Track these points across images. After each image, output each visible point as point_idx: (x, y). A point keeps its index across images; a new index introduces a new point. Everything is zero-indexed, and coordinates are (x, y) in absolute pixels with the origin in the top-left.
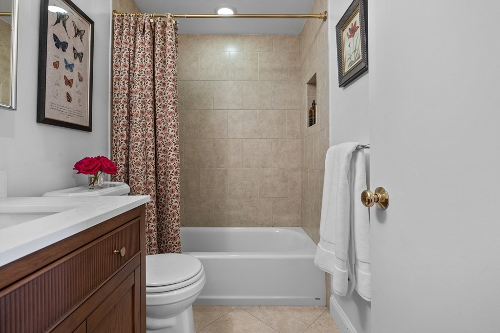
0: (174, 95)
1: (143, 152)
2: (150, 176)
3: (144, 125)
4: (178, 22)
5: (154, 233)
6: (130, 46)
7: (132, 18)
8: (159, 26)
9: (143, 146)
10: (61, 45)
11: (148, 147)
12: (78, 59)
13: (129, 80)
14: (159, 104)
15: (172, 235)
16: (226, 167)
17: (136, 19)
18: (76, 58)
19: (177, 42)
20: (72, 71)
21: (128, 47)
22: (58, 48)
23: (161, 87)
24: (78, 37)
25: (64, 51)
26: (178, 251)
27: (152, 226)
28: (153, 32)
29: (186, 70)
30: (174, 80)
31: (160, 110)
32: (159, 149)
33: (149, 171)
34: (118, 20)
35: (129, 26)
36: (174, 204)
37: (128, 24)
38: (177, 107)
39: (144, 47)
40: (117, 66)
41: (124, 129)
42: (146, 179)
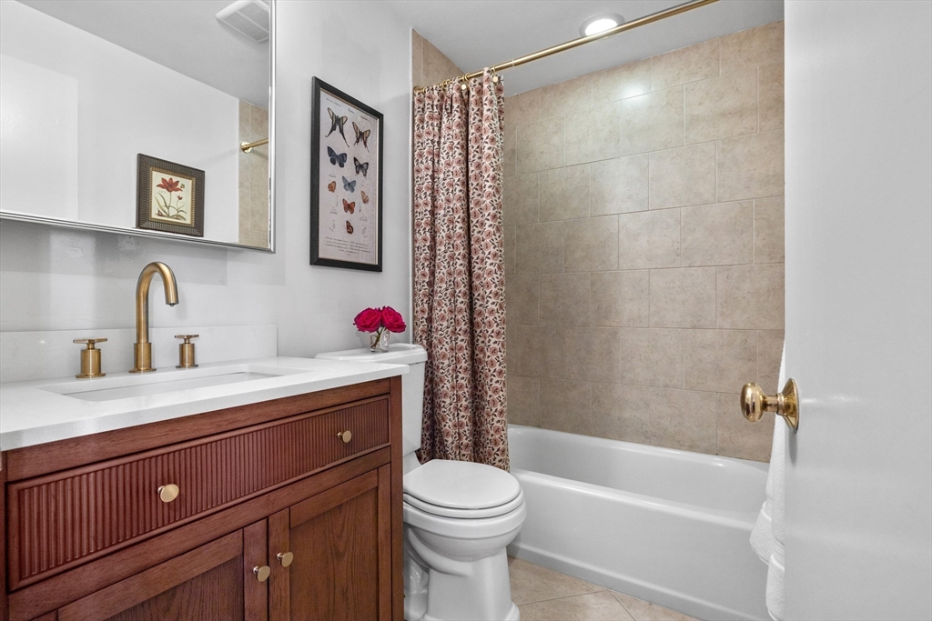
0: (495, 203)
1: (450, 300)
2: (460, 338)
3: (452, 257)
4: (502, 78)
5: (466, 428)
6: (434, 136)
7: (436, 92)
8: (473, 93)
9: (450, 290)
10: (338, 159)
11: (458, 291)
12: (361, 173)
13: (433, 188)
14: (475, 221)
15: (492, 435)
16: (614, 324)
17: (442, 92)
18: (358, 172)
19: (501, 112)
20: (353, 190)
21: (431, 138)
22: (334, 163)
23: (477, 193)
24: (361, 143)
25: (342, 166)
26: (501, 464)
27: (463, 416)
28: (465, 105)
29: (542, 153)
30: (494, 178)
31: (477, 230)
32: (476, 294)
33: (458, 328)
34: (419, 101)
35: (432, 106)
36: (494, 385)
37: (431, 103)
38: (500, 223)
39: (451, 133)
40: (418, 171)
41: (426, 264)
42: (454, 342)
